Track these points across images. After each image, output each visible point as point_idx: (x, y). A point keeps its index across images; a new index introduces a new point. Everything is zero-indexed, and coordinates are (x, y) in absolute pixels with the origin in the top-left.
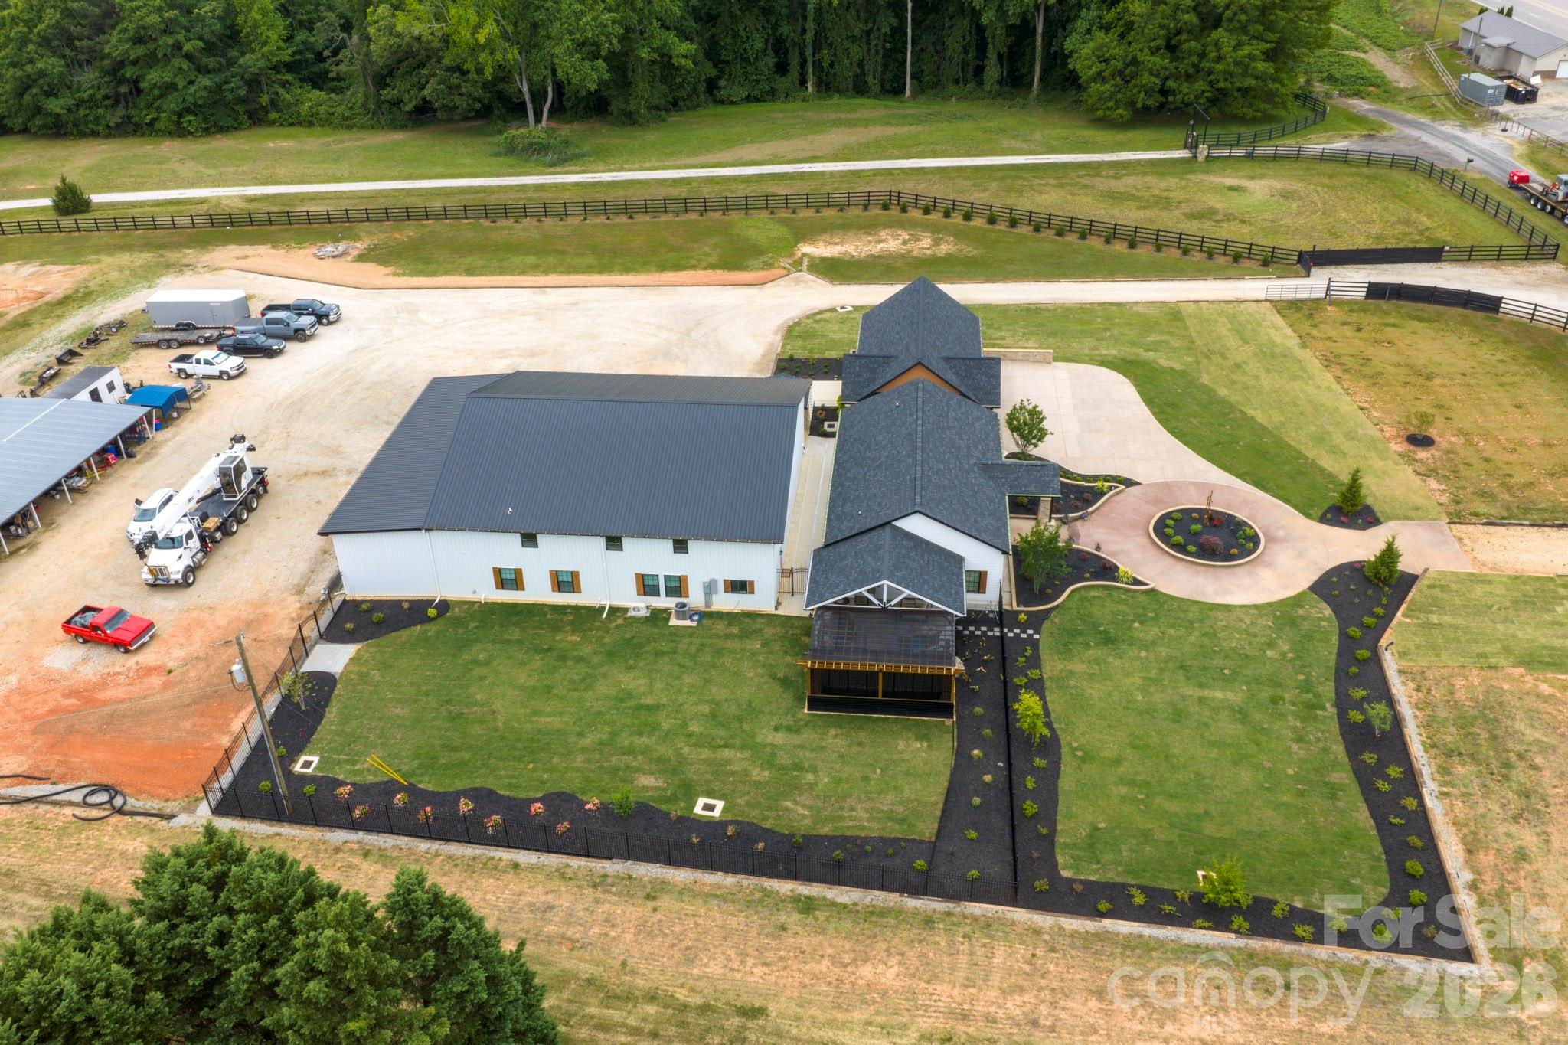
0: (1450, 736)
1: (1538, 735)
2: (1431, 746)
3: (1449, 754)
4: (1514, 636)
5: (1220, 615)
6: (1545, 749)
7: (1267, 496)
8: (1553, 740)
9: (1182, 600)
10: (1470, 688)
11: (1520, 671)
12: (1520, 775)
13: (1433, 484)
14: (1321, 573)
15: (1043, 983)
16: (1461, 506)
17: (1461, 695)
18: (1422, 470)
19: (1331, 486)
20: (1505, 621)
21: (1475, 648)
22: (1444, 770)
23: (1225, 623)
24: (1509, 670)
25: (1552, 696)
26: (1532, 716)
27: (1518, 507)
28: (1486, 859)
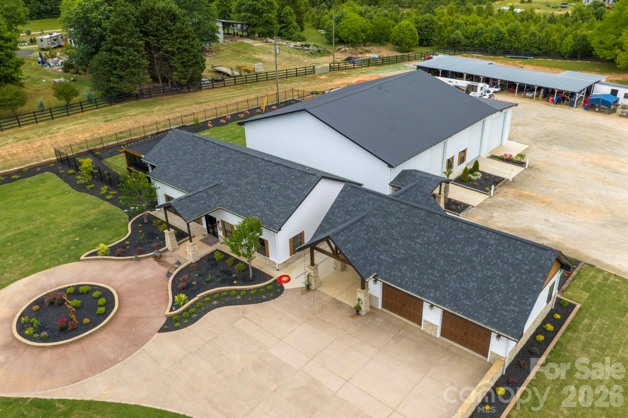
5: (28, 268)
9: (58, 265)
15: (34, 150)
23: (22, 266)
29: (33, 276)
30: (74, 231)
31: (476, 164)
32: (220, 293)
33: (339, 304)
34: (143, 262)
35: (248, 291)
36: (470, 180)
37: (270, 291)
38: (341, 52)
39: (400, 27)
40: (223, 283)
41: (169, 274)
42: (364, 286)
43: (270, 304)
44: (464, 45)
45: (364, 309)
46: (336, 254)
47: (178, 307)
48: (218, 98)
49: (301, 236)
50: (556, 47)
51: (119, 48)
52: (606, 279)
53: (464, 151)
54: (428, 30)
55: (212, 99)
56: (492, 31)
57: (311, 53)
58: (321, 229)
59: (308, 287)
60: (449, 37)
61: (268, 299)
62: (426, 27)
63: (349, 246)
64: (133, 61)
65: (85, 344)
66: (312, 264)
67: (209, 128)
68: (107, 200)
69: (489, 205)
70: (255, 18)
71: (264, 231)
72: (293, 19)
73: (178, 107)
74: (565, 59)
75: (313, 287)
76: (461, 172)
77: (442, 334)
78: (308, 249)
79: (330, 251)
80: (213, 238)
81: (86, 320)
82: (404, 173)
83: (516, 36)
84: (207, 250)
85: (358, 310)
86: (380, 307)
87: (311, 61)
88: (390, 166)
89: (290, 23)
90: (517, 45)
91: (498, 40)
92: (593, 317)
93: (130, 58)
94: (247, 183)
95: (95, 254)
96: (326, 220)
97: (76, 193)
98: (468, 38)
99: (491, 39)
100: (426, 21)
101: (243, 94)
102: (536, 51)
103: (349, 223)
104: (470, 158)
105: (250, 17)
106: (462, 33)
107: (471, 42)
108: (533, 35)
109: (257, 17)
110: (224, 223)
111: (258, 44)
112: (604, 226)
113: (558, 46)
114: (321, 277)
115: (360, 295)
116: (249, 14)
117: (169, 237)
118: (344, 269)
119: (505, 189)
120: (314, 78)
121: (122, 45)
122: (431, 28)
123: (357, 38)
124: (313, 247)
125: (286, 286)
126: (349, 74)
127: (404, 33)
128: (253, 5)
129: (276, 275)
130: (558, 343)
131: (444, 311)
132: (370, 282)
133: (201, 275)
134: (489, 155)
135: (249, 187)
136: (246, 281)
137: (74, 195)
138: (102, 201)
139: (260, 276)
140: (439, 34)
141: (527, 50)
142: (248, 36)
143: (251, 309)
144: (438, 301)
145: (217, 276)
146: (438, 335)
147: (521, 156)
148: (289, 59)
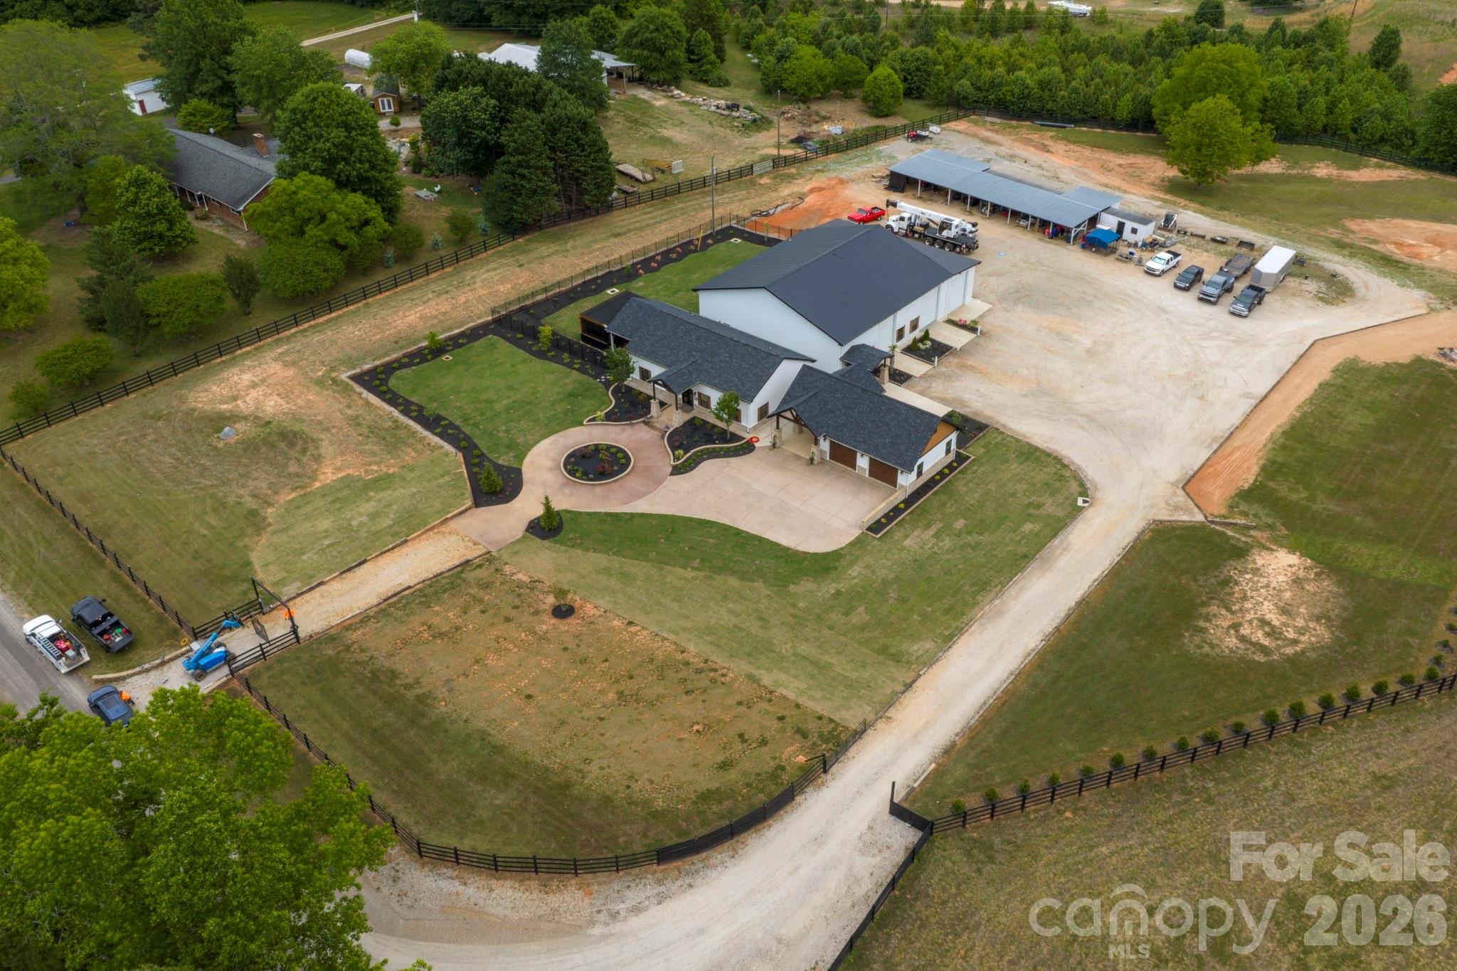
0: (402, 433)
1: (366, 447)
2: (407, 427)
3: (397, 427)
4: (404, 488)
5: (541, 431)
6: (360, 443)
7: (603, 510)
8: (358, 448)
9: (567, 428)
10: (407, 454)
11: (391, 471)
12: (365, 430)
13: (522, 577)
14: (524, 481)
15: (462, 308)
16: (493, 569)
17: (409, 450)
18: (540, 585)
19: (578, 541)
20: (413, 495)
21: (417, 473)
22: (396, 421)
23: (536, 428)
24: (396, 469)
25: (370, 465)
26: (373, 454)
27: (459, 585)
28: (360, 402)
29: (552, 438)
30: (561, 400)
31: (927, 333)
32: (707, 449)
33: (798, 457)
34: (637, 427)
35: (729, 448)
36: (919, 349)
37: (745, 448)
38: (787, 119)
39: (875, 78)
40: (707, 443)
41: (663, 437)
42: (816, 442)
43: (747, 457)
44: (975, 101)
45: (816, 459)
46: (797, 420)
47: (678, 459)
48: (638, 225)
49: (766, 405)
50: (1107, 112)
51: (525, 172)
52: (1004, 439)
53: (917, 319)
54: (919, 73)
55: (631, 227)
56: (1014, 82)
57: (743, 125)
58: (784, 401)
59: (774, 445)
60: (951, 88)
61: (745, 454)
62: (918, 69)
63: (806, 415)
64: (542, 188)
65: (621, 482)
66: (778, 428)
67: (640, 275)
68: (575, 369)
69: (931, 376)
70: (655, 59)
71: (741, 403)
72: (708, 51)
73: (595, 242)
74: (1121, 129)
75: (777, 445)
76: (910, 342)
77: (870, 475)
78: (775, 418)
79: (791, 417)
80: (687, 407)
81: (615, 468)
82: (854, 349)
83: (1050, 90)
84: (687, 417)
85: (812, 460)
86: (828, 458)
87: (745, 143)
88: (841, 345)
89: (706, 56)
90: (1050, 105)
91: (1023, 98)
92: (981, 465)
93: (539, 184)
94: (721, 361)
95: (593, 420)
96: (788, 394)
97: (539, 360)
98: (979, 89)
99: (1013, 95)
100: (918, 59)
101: (667, 217)
102: (1079, 116)
103: (806, 397)
104: (922, 325)
105: (647, 58)
106: (972, 85)
107: (985, 97)
108: (1075, 91)
109: (658, 56)
110: (700, 394)
111: (658, 100)
112: (1025, 396)
113: (1110, 110)
114: (784, 438)
115: (814, 449)
116: (646, 53)
117: (654, 406)
118: (801, 432)
119: (951, 359)
120: (753, 183)
121: (528, 167)
122: (925, 71)
123: (810, 89)
124: (778, 415)
125: (757, 445)
126: (799, 174)
127: (881, 89)
128: (652, 39)
129: (748, 437)
130: (949, 481)
131: (871, 458)
132: (821, 439)
133: (687, 437)
134: (945, 319)
135: (722, 365)
136: (725, 441)
137: (537, 364)
138: (569, 370)
139: (735, 438)
140: (936, 84)
141: (1066, 114)
142: (641, 81)
143: (733, 460)
144: (866, 451)
145: (701, 438)
146: (867, 475)
147: (975, 322)
148: (711, 137)
